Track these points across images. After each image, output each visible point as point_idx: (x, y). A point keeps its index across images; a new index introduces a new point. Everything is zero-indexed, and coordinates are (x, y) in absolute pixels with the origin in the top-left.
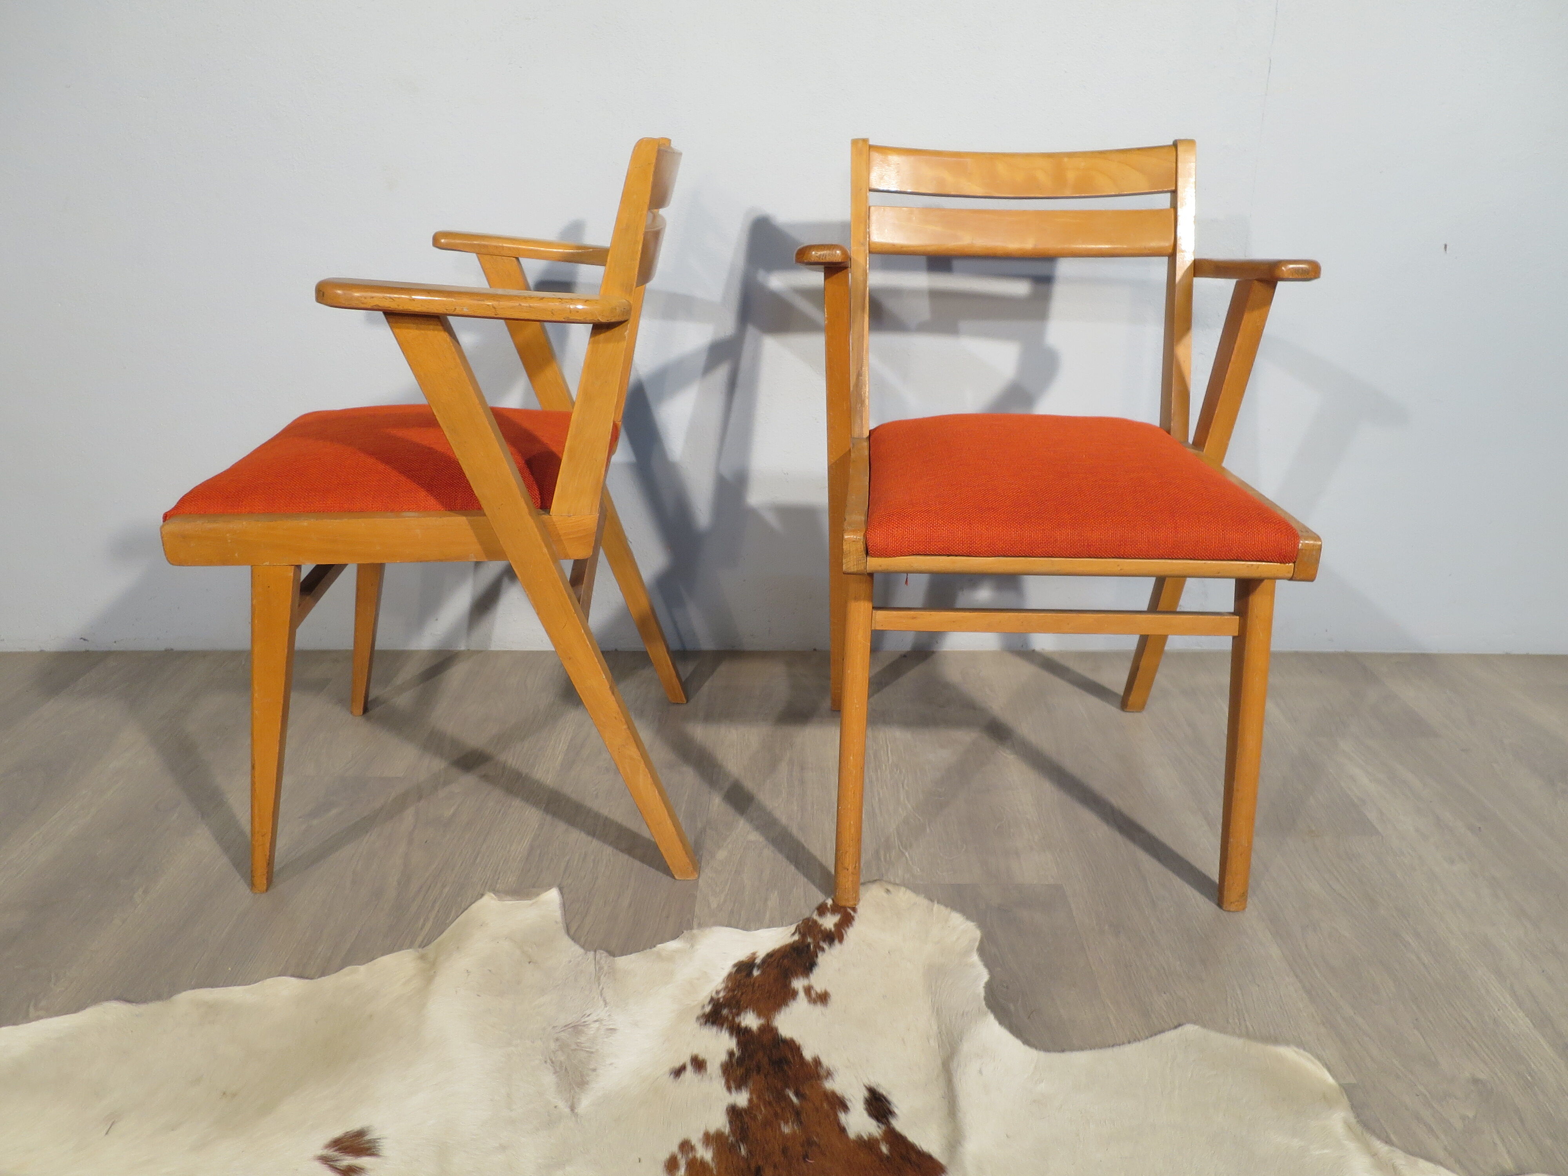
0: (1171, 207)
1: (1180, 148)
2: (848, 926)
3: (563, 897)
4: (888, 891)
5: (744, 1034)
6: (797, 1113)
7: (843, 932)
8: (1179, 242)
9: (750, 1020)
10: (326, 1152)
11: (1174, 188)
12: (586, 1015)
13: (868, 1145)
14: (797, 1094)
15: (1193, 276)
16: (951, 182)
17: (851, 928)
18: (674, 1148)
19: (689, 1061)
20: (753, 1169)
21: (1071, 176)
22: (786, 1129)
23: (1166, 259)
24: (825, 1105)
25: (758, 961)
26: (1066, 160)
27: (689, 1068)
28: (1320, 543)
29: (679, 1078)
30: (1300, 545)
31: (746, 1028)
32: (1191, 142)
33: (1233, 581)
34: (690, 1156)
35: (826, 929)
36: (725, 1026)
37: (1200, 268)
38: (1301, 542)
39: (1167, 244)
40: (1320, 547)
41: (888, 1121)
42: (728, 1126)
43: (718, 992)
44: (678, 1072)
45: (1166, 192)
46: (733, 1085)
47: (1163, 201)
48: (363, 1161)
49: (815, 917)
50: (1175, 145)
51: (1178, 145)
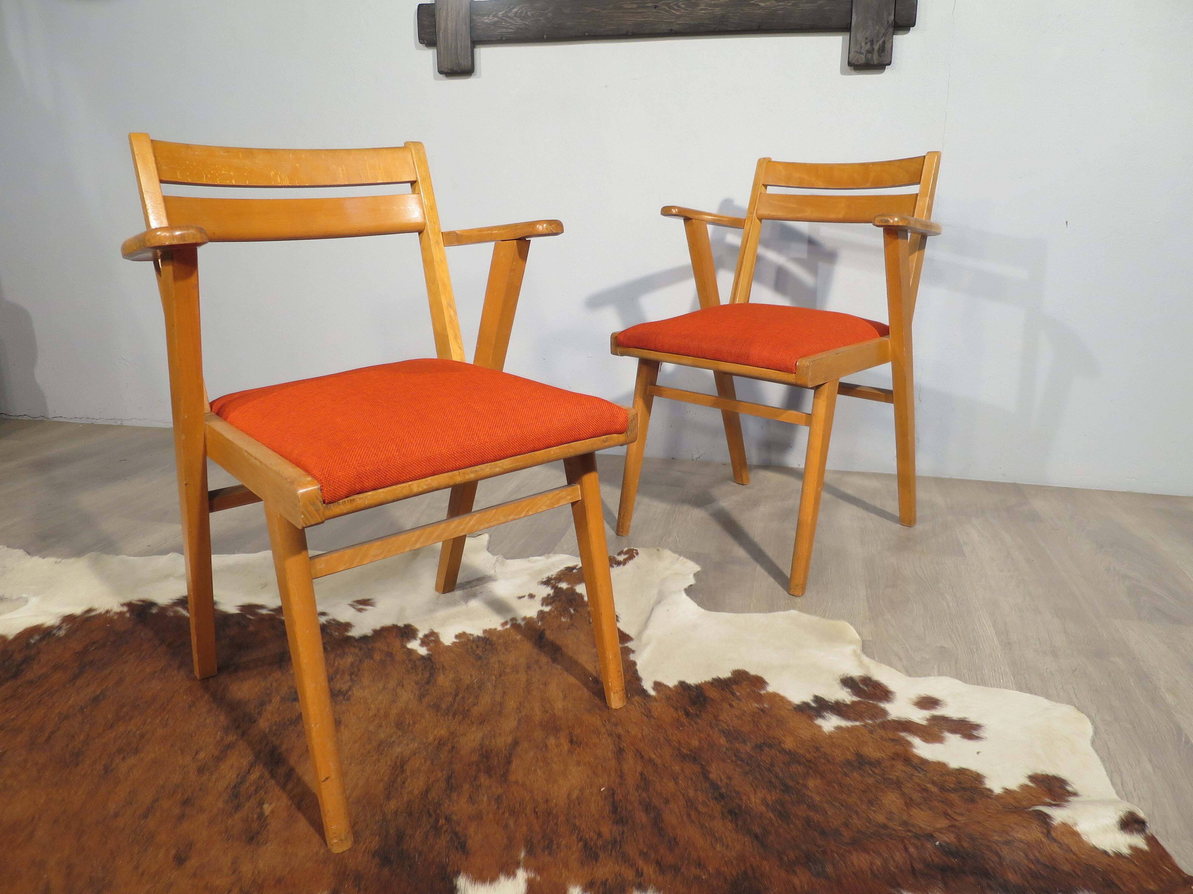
2: (630, 560)
3: (490, 539)
4: (658, 550)
5: (558, 590)
6: (571, 616)
7: (627, 562)
9: (564, 585)
10: (351, 603)
14: (574, 610)
18: (509, 619)
19: (528, 595)
22: (563, 620)
24: (586, 615)
25: (577, 567)
27: (527, 597)
31: (560, 588)
34: (514, 622)
35: (618, 560)
36: (551, 586)
42: (536, 616)
43: (552, 575)
44: (520, 598)
46: (545, 604)
49: (616, 556)
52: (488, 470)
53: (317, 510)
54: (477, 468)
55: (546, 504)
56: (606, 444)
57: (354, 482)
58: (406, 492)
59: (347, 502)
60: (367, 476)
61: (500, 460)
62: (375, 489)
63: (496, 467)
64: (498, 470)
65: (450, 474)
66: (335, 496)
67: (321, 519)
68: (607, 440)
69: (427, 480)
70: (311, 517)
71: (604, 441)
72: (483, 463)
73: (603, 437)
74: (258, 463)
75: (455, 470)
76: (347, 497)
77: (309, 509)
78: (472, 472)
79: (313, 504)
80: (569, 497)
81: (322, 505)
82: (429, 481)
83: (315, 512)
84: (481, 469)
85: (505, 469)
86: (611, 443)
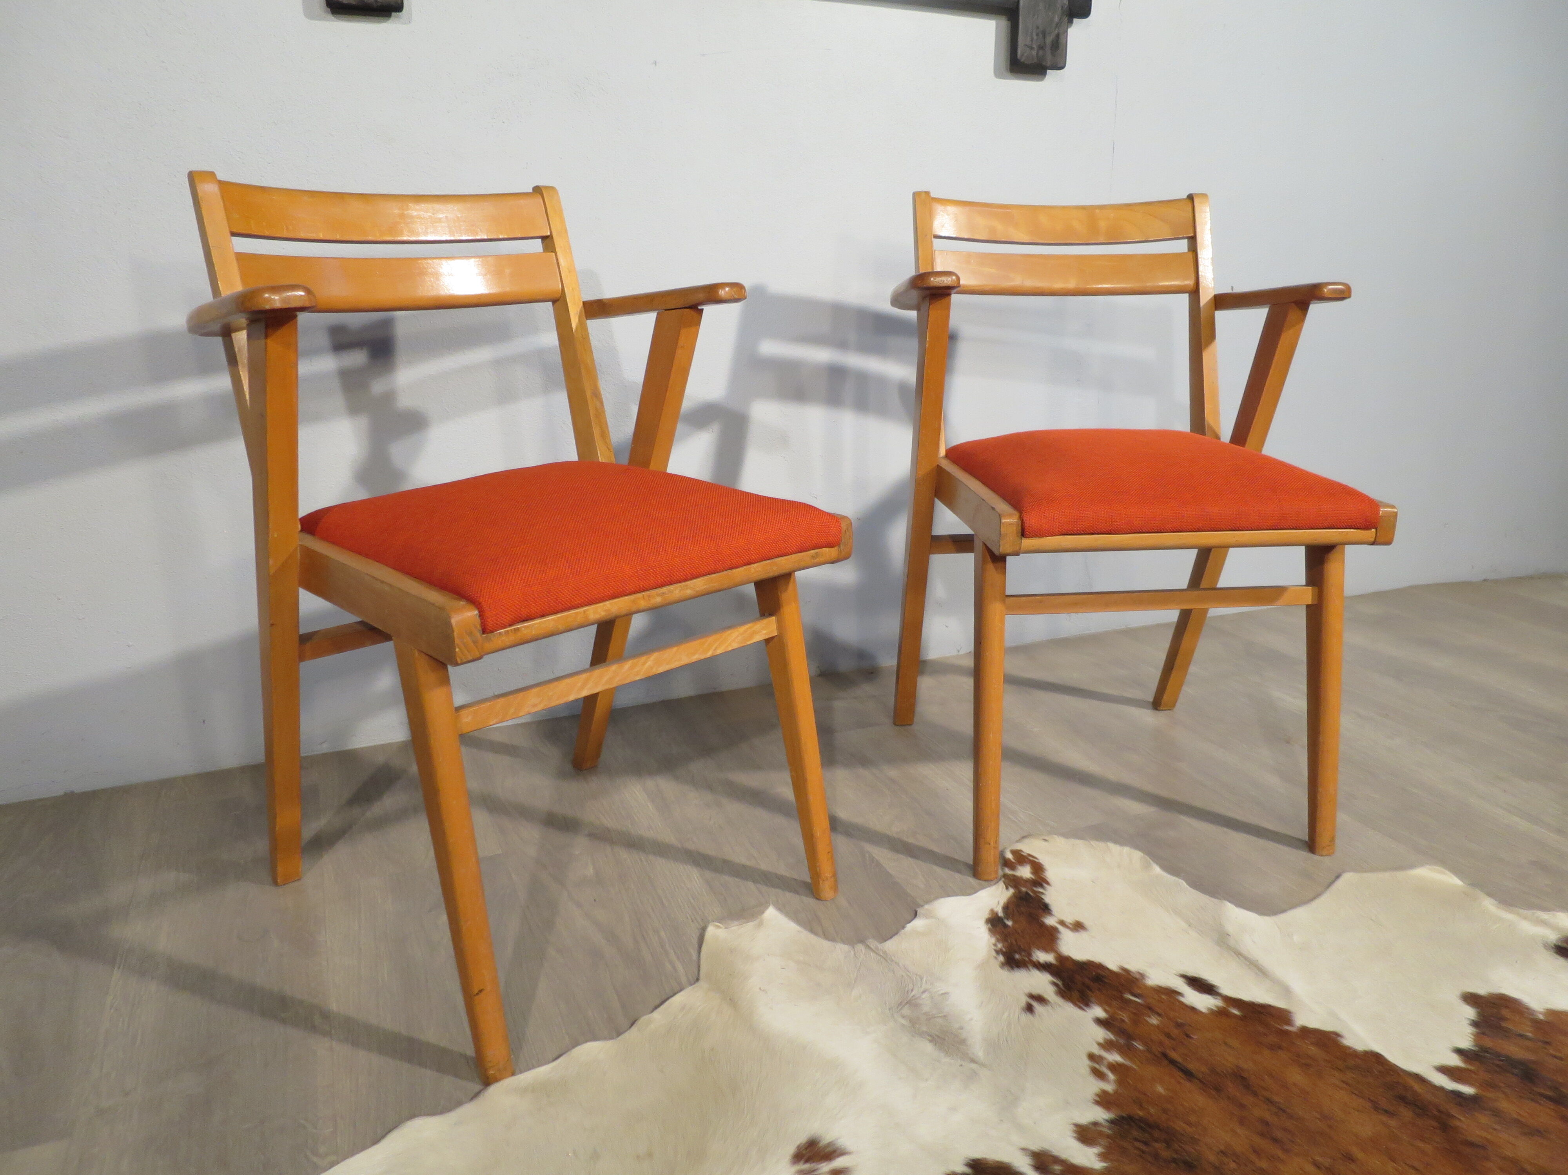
0: (1189, 250)
1: (1196, 201)
2: (1043, 871)
3: (783, 912)
4: (1045, 841)
5: (1049, 967)
6: (1149, 1008)
7: (1043, 876)
8: (1201, 280)
9: (1043, 957)
10: (794, 1168)
11: (1192, 235)
12: (910, 991)
13: (1221, 1013)
14: (1134, 996)
15: (1214, 309)
16: (1001, 229)
17: (1046, 872)
18: (1087, 1062)
19: (1028, 998)
20: (1159, 1055)
21: (1103, 225)
22: (1154, 1021)
23: (1186, 296)
24: (1163, 997)
25: (1001, 914)
26: (1097, 211)
27: (1034, 1003)
28: (1396, 510)
29: (1035, 1014)
30: (1381, 512)
31: (1046, 963)
32: (1204, 195)
33: (1302, 549)
34: (1104, 1063)
35: (1028, 878)
36: (1029, 966)
37: (1222, 301)
38: (1382, 510)
39: (1190, 282)
40: (1396, 513)
41: (1216, 992)
42: (1108, 1033)
43: (995, 945)
44: (1029, 1009)
45: (1183, 238)
46: (1081, 1005)
47: (1182, 246)
48: (838, 1163)
49: (1010, 872)
50: (1191, 197)
51: (1194, 198)
52: (677, 592)
53: (475, 642)
54: (664, 589)
55: (737, 640)
56: (815, 561)
57: (519, 606)
58: (580, 619)
59: (510, 632)
60: (534, 599)
61: (691, 579)
62: (543, 616)
63: (687, 589)
64: (689, 592)
65: (632, 597)
66: (497, 624)
67: (480, 654)
68: (817, 555)
69: (605, 605)
70: (468, 651)
71: (813, 557)
72: (671, 583)
73: (812, 551)
74: (387, 588)
75: (638, 592)
76: (510, 625)
77: (465, 641)
78: (658, 595)
79: (470, 634)
80: (764, 632)
81: (481, 636)
82: (608, 605)
83: (472, 644)
84: (669, 591)
85: (697, 592)
86: (822, 559)
